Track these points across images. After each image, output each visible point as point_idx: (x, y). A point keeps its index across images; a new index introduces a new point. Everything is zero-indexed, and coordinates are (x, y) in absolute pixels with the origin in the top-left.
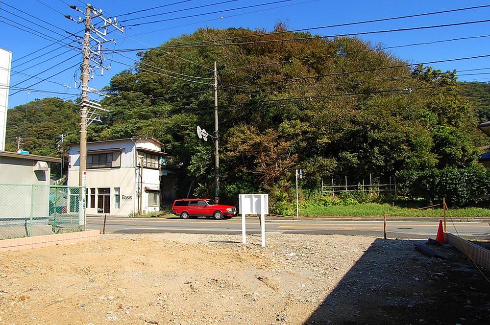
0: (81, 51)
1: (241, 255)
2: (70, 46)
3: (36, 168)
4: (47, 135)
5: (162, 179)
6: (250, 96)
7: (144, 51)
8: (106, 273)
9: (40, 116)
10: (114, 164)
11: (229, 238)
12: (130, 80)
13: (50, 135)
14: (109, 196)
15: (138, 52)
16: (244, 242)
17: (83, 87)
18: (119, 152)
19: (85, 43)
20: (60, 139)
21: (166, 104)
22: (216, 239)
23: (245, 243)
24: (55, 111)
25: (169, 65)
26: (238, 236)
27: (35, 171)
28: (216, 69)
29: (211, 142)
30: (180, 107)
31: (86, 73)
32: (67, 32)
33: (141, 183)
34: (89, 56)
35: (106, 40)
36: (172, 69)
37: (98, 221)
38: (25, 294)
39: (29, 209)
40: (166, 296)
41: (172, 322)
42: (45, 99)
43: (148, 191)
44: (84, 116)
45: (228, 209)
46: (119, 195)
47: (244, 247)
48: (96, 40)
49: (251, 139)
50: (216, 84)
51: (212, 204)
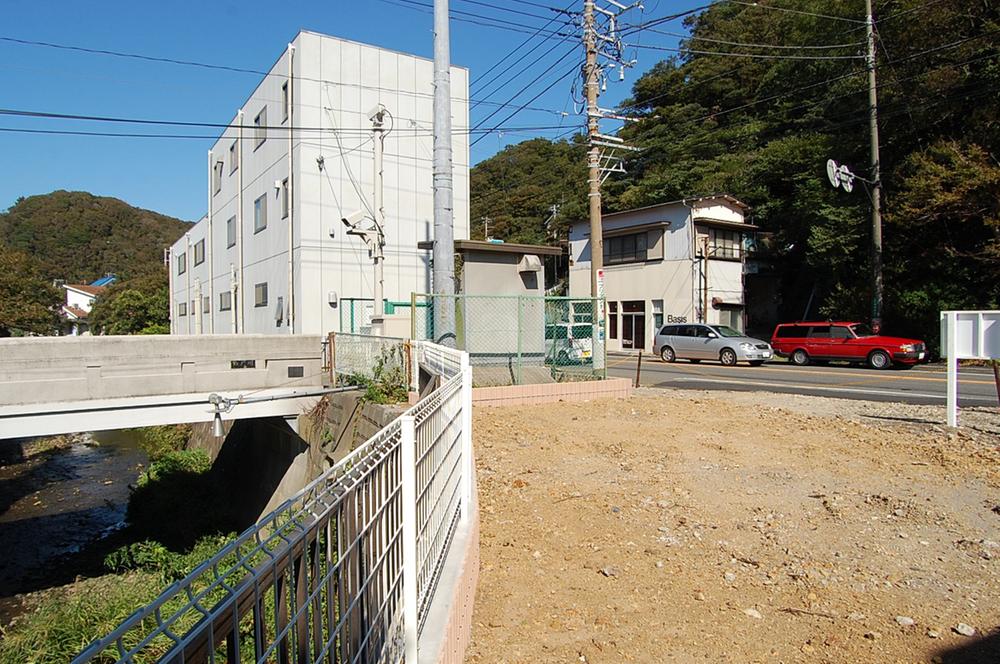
0: (580, 40)
1: (945, 451)
2: (560, 34)
3: (522, 266)
4: (529, 209)
5: (747, 280)
6: (966, 68)
7: (698, 14)
8: (651, 459)
9: (515, 176)
10: (652, 254)
11: (911, 411)
12: (672, 80)
13: (533, 209)
14: (644, 317)
15: (684, 17)
16: (953, 422)
17: (588, 109)
18: (660, 230)
19: (587, 22)
20: (551, 213)
21: (751, 119)
22: (878, 412)
23: (955, 426)
24: (539, 164)
25: (751, 32)
26: (934, 409)
27: (521, 273)
28: (870, 17)
29: (861, 193)
30: (781, 121)
31: (592, 82)
32: (552, 9)
33: (706, 289)
34: (595, 47)
35: (625, 8)
36: (760, 40)
37: (626, 364)
38: (522, 478)
39: (514, 337)
40: (770, 516)
41: (787, 568)
42: (522, 143)
43: (719, 305)
44: (595, 165)
45: (904, 347)
46: (662, 315)
47: (951, 435)
48: (605, 11)
49: (972, 176)
50: (872, 54)
51: (866, 334)
